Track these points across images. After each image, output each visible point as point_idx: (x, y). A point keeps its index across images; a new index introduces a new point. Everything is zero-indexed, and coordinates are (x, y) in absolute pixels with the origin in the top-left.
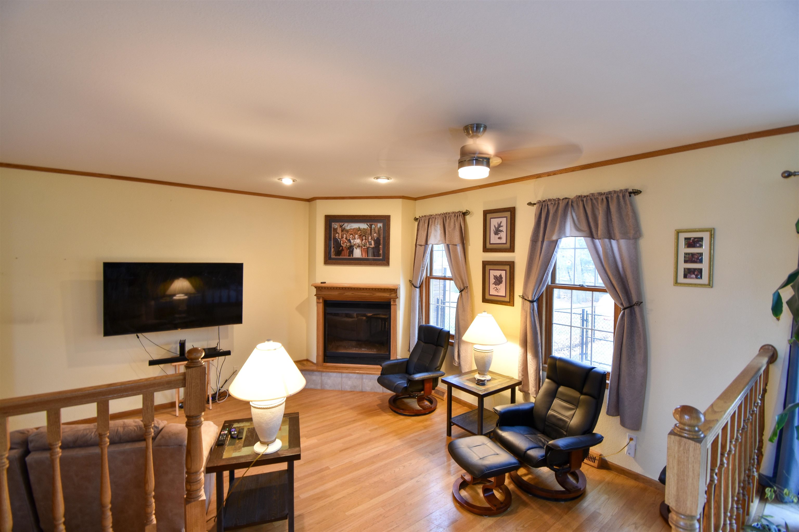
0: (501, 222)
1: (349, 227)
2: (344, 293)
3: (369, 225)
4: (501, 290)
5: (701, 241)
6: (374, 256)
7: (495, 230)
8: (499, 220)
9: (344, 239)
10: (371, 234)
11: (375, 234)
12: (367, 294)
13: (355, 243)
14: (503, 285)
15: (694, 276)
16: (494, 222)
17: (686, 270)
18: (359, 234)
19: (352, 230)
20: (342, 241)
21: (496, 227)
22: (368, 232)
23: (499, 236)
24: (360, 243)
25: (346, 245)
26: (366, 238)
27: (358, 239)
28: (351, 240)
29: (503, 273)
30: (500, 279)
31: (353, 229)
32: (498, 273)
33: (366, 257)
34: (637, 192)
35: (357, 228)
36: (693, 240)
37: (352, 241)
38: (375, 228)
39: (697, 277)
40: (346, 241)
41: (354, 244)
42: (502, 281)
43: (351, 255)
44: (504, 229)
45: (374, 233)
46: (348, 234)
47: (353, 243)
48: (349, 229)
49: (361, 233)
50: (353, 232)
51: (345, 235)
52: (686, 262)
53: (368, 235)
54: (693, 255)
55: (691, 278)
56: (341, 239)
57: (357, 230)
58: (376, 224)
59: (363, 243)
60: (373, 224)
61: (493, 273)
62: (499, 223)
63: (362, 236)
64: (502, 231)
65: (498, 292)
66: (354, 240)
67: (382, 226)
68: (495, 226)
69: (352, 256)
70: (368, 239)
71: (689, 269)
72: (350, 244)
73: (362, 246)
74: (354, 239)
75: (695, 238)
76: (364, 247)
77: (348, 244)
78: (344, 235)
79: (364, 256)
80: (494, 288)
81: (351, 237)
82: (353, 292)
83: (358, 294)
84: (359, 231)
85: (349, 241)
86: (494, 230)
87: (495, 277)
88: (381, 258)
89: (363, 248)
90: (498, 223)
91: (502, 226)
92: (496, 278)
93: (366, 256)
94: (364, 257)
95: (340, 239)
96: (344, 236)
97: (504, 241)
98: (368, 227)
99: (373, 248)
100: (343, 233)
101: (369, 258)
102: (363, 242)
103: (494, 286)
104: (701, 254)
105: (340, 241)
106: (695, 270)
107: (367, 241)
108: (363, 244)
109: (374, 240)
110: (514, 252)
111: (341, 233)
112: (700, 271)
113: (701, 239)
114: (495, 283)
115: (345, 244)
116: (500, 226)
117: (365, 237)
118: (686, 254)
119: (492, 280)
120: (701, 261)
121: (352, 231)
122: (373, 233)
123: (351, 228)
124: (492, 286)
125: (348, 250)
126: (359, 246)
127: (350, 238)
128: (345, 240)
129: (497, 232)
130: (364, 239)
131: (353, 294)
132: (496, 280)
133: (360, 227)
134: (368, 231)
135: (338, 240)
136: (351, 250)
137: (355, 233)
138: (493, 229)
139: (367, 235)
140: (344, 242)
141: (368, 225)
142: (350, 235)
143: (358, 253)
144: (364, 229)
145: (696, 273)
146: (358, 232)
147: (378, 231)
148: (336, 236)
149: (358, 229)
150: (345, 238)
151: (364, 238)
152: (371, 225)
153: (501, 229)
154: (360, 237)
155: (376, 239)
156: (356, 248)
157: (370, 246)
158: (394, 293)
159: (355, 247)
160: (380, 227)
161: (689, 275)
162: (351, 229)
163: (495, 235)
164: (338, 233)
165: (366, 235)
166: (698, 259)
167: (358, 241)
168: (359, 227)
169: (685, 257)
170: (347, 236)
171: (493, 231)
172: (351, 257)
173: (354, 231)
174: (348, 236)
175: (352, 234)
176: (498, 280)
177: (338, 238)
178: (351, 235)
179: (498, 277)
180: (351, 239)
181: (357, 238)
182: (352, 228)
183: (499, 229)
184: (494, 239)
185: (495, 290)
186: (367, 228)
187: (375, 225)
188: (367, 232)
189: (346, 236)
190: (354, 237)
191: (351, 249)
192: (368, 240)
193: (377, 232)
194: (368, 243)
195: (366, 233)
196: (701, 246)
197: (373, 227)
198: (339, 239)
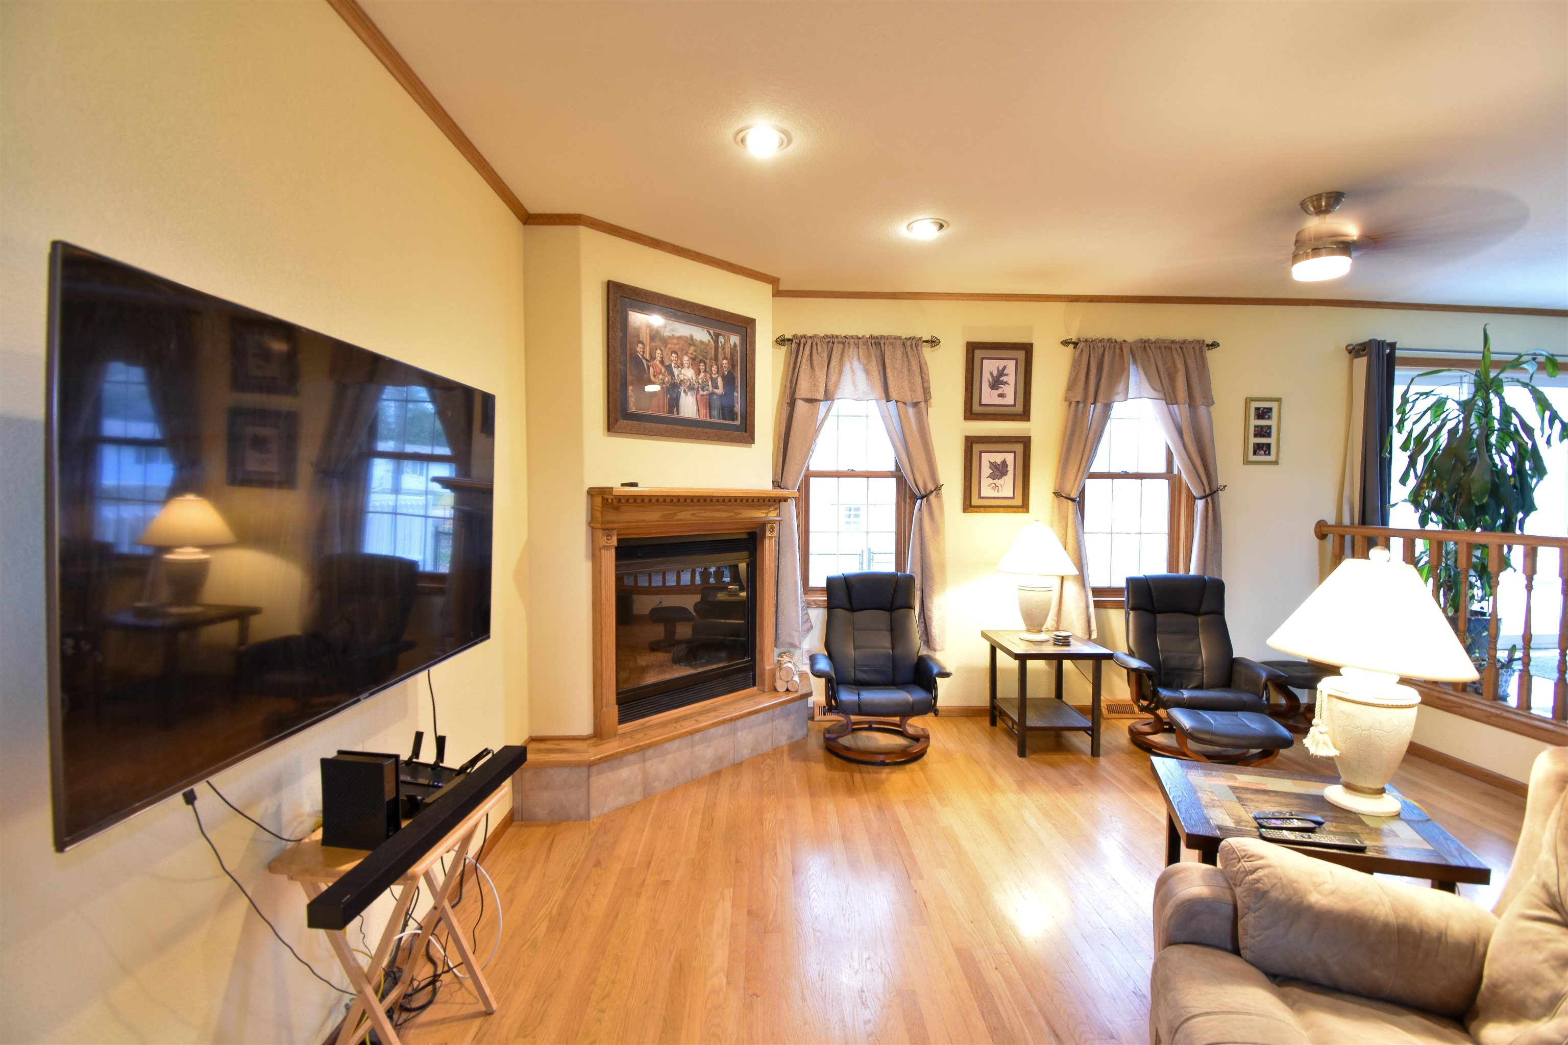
0: (1005, 368)
1: (669, 332)
2: (675, 515)
3: (712, 332)
4: (1006, 487)
5: (1269, 412)
6: (724, 419)
7: (991, 380)
8: (1001, 364)
9: (657, 362)
10: (716, 359)
11: (725, 362)
12: (724, 515)
13: (682, 377)
14: (1008, 479)
15: (1262, 452)
16: (990, 367)
17: (1256, 446)
18: (692, 354)
19: (675, 341)
20: (651, 368)
21: (995, 375)
22: (711, 353)
23: (1000, 391)
24: (694, 378)
25: (662, 379)
26: (706, 368)
27: (688, 367)
28: (674, 367)
29: (1009, 458)
30: (1002, 468)
31: (679, 338)
32: (998, 458)
33: (708, 419)
34: (1214, 345)
35: (687, 337)
36: (1262, 411)
37: (676, 371)
38: (724, 344)
39: (1265, 454)
40: (663, 370)
41: (681, 381)
42: (1007, 471)
43: (675, 409)
44: (1010, 379)
45: (723, 359)
46: (667, 349)
47: (678, 376)
48: (670, 337)
49: (695, 353)
50: (677, 346)
51: (658, 351)
52: (1255, 436)
53: (710, 361)
54: (1262, 427)
55: (1261, 455)
56: (649, 362)
57: (686, 342)
58: (726, 333)
59: (700, 381)
60: (721, 335)
61: (987, 458)
62: (1001, 369)
63: (698, 360)
64: (1006, 383)
65: (998, 491)
66: (680, 369)
67: (738, 343)
68: (991, 374)
69: (678, 414)
70: (711, 370)
71: (1258, 444)
72: (672, 379)
73: (698, 387)
74: (681, 366)
75: (1264, 408)
76: (703, 391)
77: (667, 379)
78: (656, 350)
79: (704, 416)
80: (989, 485)
81: (674, 359)
82: (695, 512)
83: (706, 515)
84: (690, 345)
85: (669, 368)
86: (989, 381)
87: (993, 465)
88: (738, 422)
89: (701, 393)
90: (998, 368)
91: (1007, 375)
92: (995, 466)
93: (708, 416)
94: (702, 418)
95: (647, 360)
96: (657, 355)
97: (1009, 400)
98: (711, 340)
99: (721, 396)
100: (653, 344)
101: (712, 420)
102: (700, 377)
103: (990, 481)
104: (1269, 427)
105: (648, 367)
106: (1263, 444)
107: (708, 375)
108: (699, 384)
109: (724, 377)
110: (1029, 421)
111: (650, 343)
112: (1268, 446)
113: (1270, 410)
114: (992, 476)
115: (661, 377)
116: (1001, 373)
117: (705, 364)
118: (1256, 427)
119: (986, 471)
120: (1269, 435)
121: (676, 344)
122: (720, 357)
123: (673, 335)
124: (986, 482)
125: (667, 396)
126: (691, 388)
127: (672, 361)
128: (660, 366)
129: (996, 383)
130: (702, 371)
131: (694, 515)
132: (995, 470)
133: (695, 337)
134: (711, 349)
135: (643, 363)
136: (675, 396)
137: (682, 350)
138: (986, 377)
139: (708, 361)
140: (658, 370)
141: (710, 334)
142: (671, 354)
143: (691, 404)
144: (702, 342)
145: (1264, 449)
146: (689, 347)
147: (731, 353)
148: (637, 352)
149: (689, 342)
150: (658, 359)
151: (702, 367)
152: (717, 336)
153: (1004, 379)
154: (695, 365)
155: (726, 373)
156: (685, 391)
157: (716, 391)
158: (775, 509)
159: (682, 389)
160: (735, 344)
161: (1258, 451)
162: (673, 337)
163: (992, 389)
164: (643, 343)
165: (706, 359)
166: (1266, 432)
167: (688, 373)
168: (692, 336)
169: (1255, 430)
170: (665, 354)
171: (988, 383)
172: (675, 415)
173: (681, 346)
174: (667, 354)
175: (676, 353)
176: (999, 471)
177: (642, 356)
178: (673, 355)
179: (999, 465)
180: (673, 365)
181: (686, 365)
182: (677, 334)
183: (1001, 379)
184: (989, 397)
185: (993, 488)
186: (709, 341)
187: (724, 337)
188: (709, 352)
189: (662, 354)
190: (679, 362)
191: (674, 392)
192: (711, 375)
193: (729, 356)
194: (710, 383)
195: (705, 354)
196: (1270, 418)
197: (721, 343)
198: (644, 361)
